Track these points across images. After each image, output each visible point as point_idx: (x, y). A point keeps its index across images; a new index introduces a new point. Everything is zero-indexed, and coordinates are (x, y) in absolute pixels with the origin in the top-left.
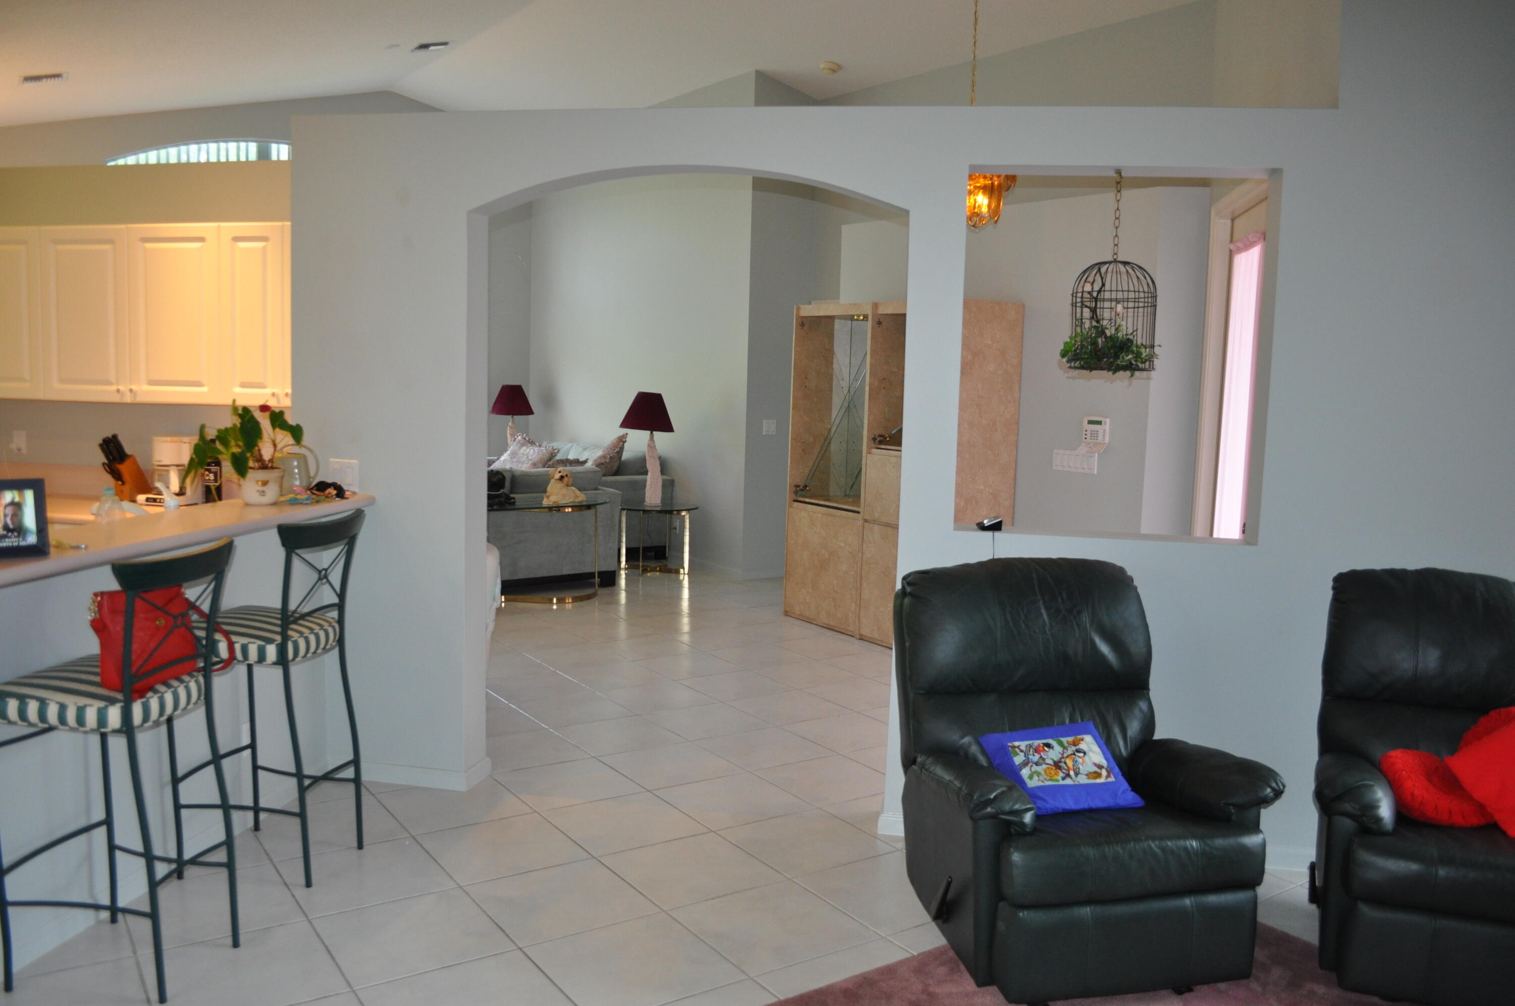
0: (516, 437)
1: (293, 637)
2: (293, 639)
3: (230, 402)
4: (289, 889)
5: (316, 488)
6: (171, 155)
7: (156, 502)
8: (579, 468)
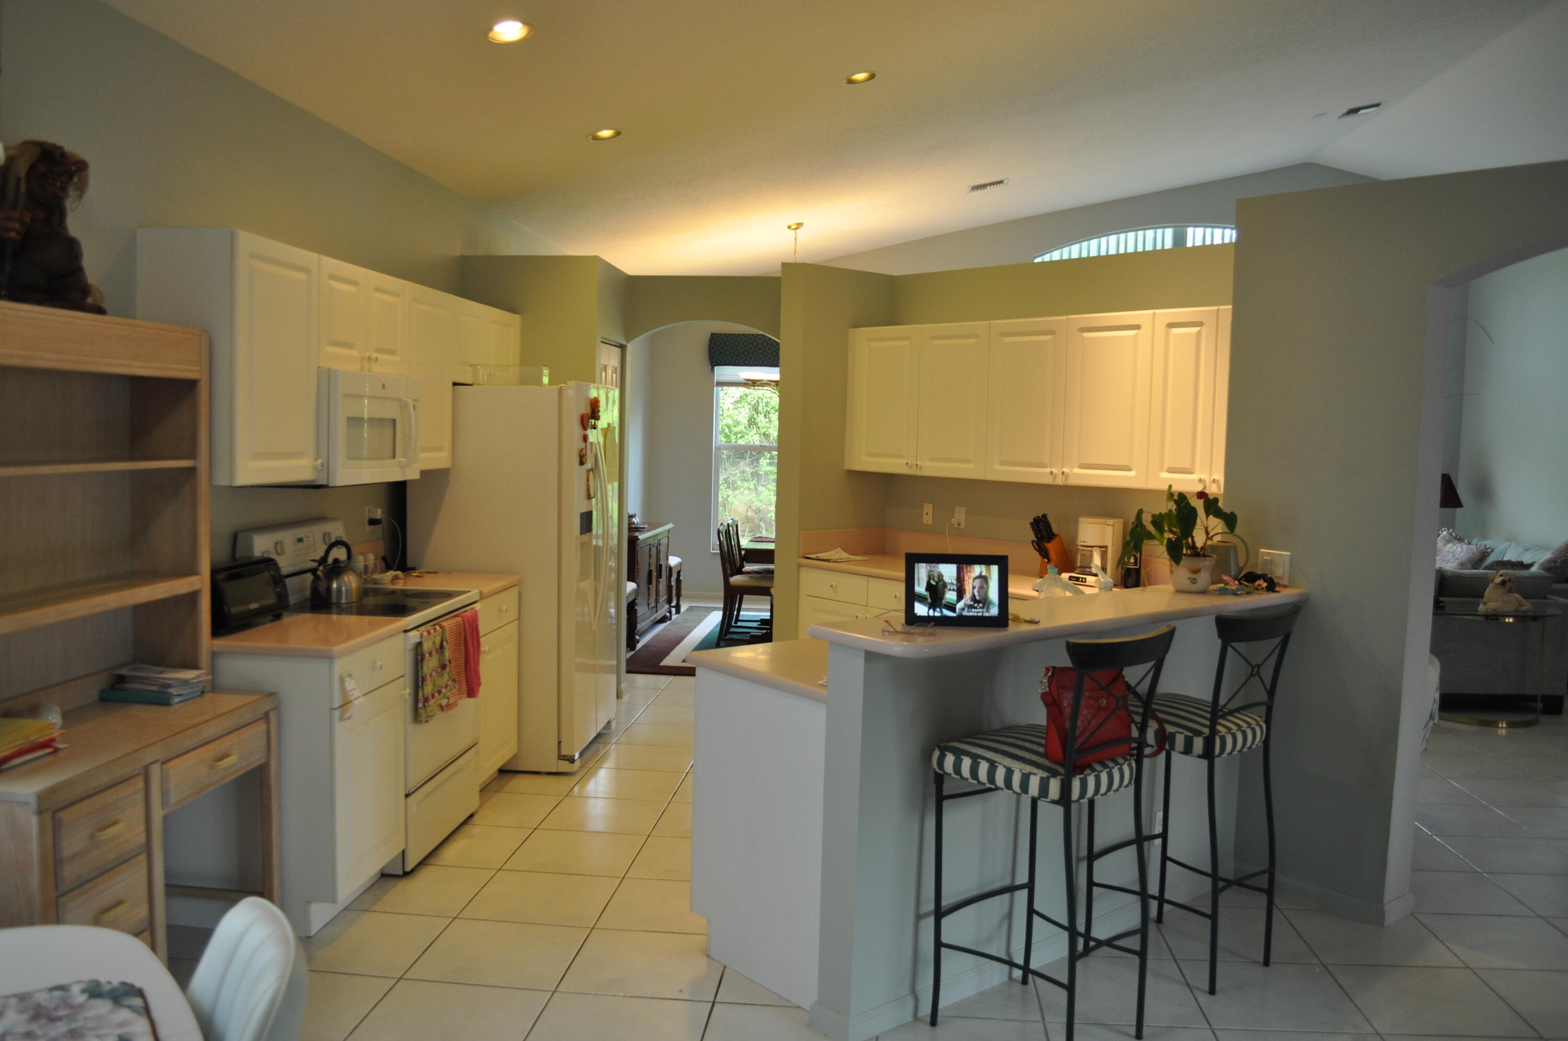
0: (1440, 532)
1: (1221, 732)
2: (1220, 734)
3: (1166, 488)
4: (1192, 992)
5: (1244, 579)
6: (1093, 248)
7: (1079, 581)
8: (1524, 573)
